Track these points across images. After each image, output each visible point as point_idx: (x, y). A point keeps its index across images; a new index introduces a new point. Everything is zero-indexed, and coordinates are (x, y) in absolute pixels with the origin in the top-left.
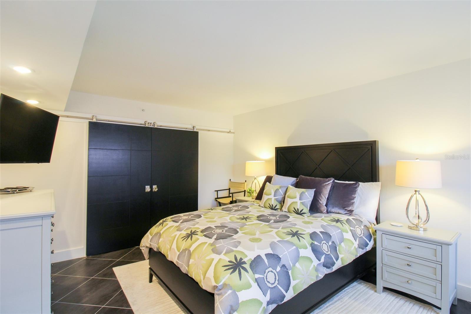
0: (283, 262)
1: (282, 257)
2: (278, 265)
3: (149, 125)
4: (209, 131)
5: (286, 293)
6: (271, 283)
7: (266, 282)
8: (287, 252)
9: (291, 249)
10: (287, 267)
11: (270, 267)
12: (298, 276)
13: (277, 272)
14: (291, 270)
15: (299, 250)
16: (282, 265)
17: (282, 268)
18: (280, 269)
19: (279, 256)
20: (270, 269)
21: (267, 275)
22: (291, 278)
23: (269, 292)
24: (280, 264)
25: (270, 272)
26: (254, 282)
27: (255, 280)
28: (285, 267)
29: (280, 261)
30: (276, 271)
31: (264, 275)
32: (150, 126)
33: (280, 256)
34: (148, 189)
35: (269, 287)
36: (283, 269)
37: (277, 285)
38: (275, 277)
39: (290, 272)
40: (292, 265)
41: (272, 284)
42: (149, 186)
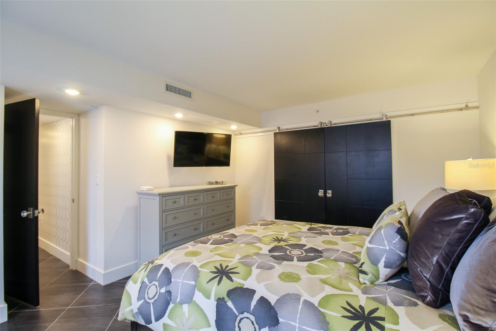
0: (172, 288)
1: (174, 281)
2: (166, 287)
3: (322, 125)
4: (413, 115)
5: (154, 321)
6: (148, 296)
7: (146, 292)
8: (181, 281)
9: (187, 282)
10: (172, 297)
11: (158, 282)
12: (177, 319)
13: (160, 292)
14: (174, 304)
15: (196, 291)
16: (169, 290)
17: (166, 293)
18: (164, 292)
19: (172, 277)
20: (157, 283)
21: (151, 286)
22: (167, 312)
23: (142, 302)
24: (167, 287)
25: (155, 286)
26: (141, 282)
27: (142, 281)
28: (169, 295)
29: (169, 285)
30: (160, 290)
31: (149, 284)
32: (324, 126)
33: (172, 279)
34: (321, 193)
35: (145, 298)
36: (166, 295)
37: (151, 304)
38: (155, 294)
39: (171, 306)
40: (178, 300)
41: (149, 298)
42: (323, 190)
